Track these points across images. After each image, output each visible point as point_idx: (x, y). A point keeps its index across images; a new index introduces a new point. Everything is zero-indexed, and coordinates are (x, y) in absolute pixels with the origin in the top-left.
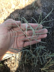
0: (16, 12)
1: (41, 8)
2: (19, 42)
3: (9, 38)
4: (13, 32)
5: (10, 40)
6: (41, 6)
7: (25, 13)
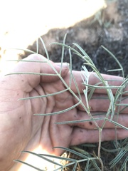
0: (51, 34)
1: (120, 25)
2: (58, 127)
3: (27, 121)
4: (43, 95)
5: (32, 125)
6: (120, 19)
7: (76, 38)
